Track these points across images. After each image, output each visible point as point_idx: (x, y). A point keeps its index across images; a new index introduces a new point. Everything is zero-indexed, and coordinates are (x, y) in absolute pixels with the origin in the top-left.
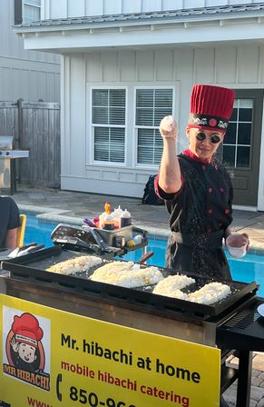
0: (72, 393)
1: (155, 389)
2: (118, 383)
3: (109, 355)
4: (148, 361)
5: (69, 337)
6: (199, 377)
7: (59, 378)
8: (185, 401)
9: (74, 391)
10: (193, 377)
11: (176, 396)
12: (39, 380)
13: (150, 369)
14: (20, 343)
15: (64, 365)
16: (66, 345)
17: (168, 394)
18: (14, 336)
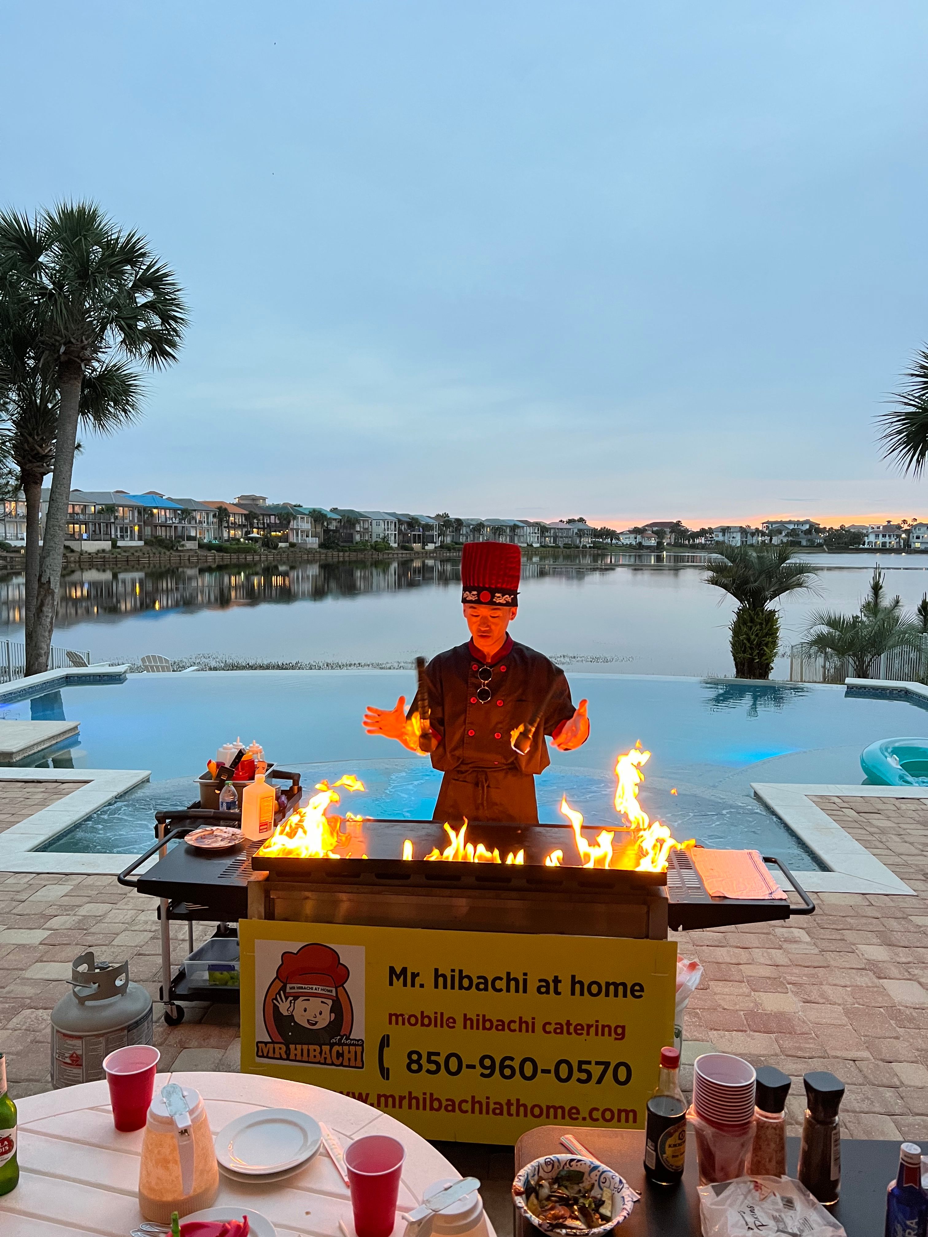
0: (412, 1061)
1: (568, 1024)
2: (502, 1026)
3: (484, 984)
4: (556, 981)
5: (404, 970)
6: (642, 990)
7: (385, 1042)
8: (619, 1031)
9: (415, 1057)
10: (633, 991)
11: (603, 1027)
12: (340, 1055)
13: (559, 994)
14: (296, 998)
15: (395, 1018)
16: (398, 983)
17: (589, 1026)
18: (284, 988)
